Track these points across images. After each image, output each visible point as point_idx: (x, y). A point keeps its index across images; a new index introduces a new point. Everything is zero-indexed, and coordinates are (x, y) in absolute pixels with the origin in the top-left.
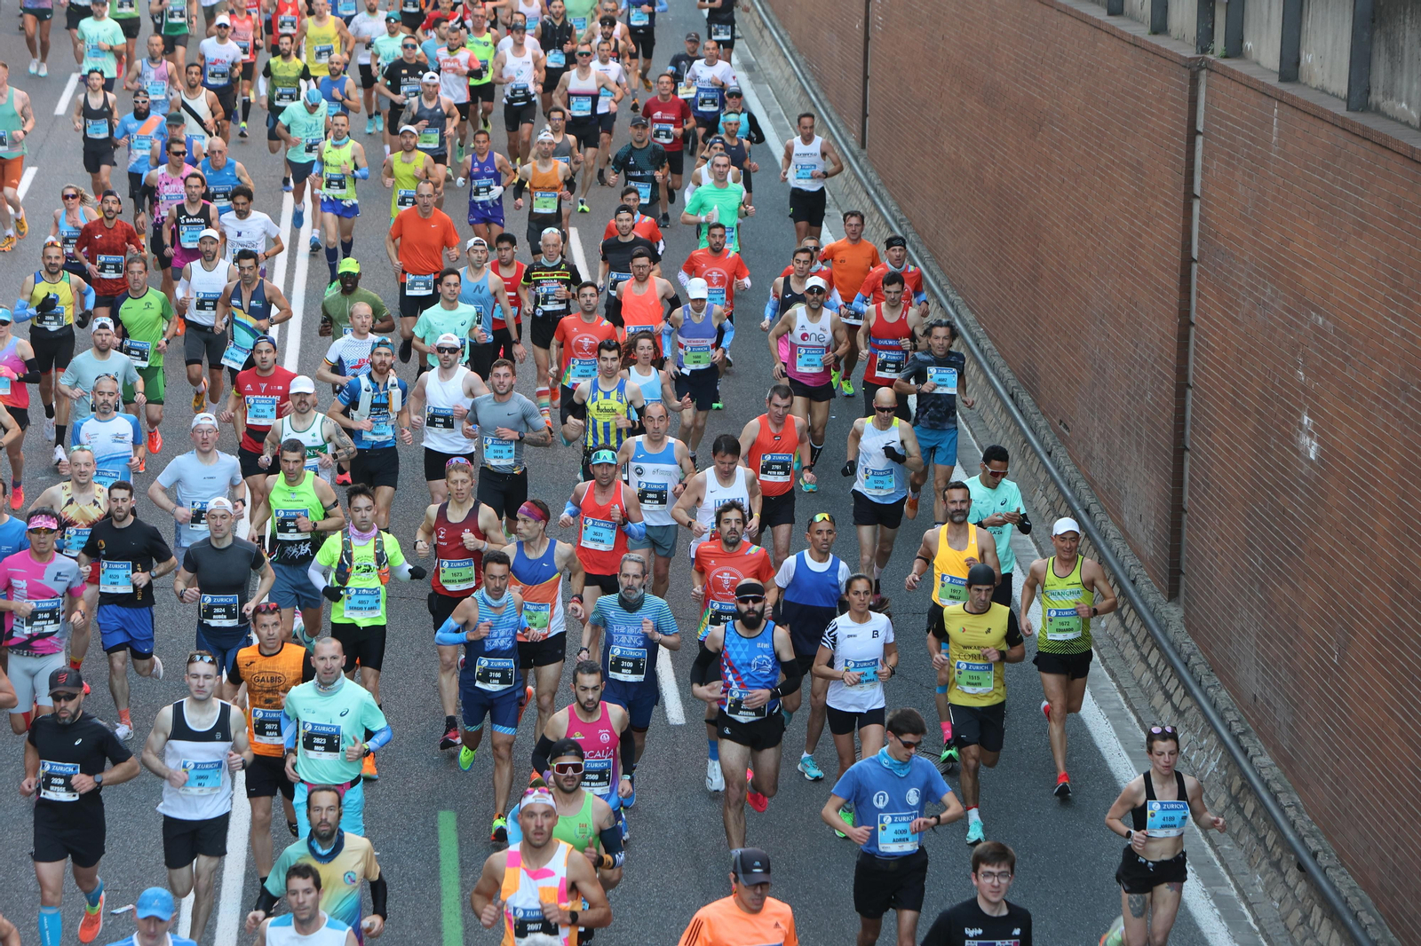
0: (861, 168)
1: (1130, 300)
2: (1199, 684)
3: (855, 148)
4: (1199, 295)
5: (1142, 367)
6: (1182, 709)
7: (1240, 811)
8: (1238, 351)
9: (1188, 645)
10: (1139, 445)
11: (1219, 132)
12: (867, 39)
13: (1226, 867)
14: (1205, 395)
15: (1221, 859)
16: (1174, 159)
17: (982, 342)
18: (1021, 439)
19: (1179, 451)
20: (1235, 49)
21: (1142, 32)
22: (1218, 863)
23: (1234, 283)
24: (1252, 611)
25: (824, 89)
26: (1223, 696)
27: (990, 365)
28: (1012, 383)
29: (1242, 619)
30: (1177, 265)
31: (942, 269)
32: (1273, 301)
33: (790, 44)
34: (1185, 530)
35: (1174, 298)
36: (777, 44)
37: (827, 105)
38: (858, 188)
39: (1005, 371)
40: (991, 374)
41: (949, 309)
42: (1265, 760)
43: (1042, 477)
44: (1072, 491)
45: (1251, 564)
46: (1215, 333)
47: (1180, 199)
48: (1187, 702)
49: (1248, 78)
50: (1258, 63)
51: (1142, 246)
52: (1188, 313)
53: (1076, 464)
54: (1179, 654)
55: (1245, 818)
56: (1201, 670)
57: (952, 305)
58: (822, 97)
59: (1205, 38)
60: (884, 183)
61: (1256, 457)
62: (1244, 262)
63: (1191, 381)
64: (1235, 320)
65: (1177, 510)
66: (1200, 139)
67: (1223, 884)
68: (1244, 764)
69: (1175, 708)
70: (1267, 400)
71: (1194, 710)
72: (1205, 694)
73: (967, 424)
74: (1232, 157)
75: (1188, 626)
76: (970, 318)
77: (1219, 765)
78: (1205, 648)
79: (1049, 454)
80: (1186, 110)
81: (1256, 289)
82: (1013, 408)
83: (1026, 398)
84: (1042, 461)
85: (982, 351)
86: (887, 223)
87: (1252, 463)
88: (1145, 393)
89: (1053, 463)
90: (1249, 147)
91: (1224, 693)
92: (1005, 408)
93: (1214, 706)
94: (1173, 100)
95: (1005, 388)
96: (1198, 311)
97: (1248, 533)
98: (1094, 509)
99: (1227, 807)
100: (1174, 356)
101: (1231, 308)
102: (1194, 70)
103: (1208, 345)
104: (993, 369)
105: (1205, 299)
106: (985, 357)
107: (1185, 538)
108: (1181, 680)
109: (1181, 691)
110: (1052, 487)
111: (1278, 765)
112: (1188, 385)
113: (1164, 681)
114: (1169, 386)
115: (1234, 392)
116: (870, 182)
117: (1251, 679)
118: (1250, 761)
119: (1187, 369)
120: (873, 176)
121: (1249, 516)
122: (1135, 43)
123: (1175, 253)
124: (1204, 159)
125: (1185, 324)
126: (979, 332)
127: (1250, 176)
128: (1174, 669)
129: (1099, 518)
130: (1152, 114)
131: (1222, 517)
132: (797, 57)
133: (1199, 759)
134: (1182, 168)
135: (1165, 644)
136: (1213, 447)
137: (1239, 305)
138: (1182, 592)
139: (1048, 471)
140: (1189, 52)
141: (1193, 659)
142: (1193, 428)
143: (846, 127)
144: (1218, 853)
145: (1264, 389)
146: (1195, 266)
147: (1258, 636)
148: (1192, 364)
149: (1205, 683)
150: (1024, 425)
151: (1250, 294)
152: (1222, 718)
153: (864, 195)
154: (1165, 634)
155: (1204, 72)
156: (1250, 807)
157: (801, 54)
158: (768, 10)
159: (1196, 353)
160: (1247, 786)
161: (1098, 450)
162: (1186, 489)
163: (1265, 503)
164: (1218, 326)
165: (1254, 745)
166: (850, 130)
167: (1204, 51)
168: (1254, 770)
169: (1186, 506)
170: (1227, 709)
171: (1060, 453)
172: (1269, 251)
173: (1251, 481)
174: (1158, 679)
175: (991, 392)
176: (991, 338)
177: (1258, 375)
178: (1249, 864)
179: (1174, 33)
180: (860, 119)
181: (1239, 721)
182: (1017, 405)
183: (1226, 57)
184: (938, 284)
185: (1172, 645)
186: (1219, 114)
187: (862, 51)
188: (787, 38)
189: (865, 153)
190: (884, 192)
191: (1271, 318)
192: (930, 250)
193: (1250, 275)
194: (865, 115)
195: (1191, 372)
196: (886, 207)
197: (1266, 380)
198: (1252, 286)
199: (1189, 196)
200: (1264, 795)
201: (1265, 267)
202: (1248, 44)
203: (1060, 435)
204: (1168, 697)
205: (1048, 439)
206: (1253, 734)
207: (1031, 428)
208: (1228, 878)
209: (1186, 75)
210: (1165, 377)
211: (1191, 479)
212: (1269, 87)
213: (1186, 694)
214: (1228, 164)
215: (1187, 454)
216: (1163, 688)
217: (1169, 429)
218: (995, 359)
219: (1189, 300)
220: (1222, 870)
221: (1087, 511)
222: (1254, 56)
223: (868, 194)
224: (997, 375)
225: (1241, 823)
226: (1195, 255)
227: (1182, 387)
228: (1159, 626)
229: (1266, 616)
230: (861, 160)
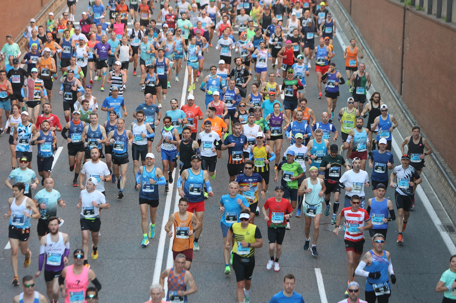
0: (400, 102)
3: (398, 94)
12: (403, 53)
17: (447, 170)
25: (386, 73)
27: (450, 178)
33: (373, 55)
36: (368, 55)
37: (387, 78)
38: (399, 110)
40: (450, 182)
41: (434, 157)
58: (385, 75)
60: (409, 108)
73: (441, 201)
76: (442, 160)
85: (447, 173)
86: (410, 123)
104: (451, 180)
106: (448, 175)
116: (403, 108)
120: (404, 105)
126: (446, 166)
132: (376, 60)
143: (394, 87)
153: (401, 112)
157: (377, 59)
158: (365, 42)
166: (396, 88)
175: (450, 189)
176: (450, 168)
180: (400, 84)
187: (401, 57)
188: (372, 53)
189: (402, 97)
190: (409, 112)
192: (426, 134)
194: (402, 82)
196: (410, 117)
218: (452, 176)
223: (403, 112)
230: (400, 99)
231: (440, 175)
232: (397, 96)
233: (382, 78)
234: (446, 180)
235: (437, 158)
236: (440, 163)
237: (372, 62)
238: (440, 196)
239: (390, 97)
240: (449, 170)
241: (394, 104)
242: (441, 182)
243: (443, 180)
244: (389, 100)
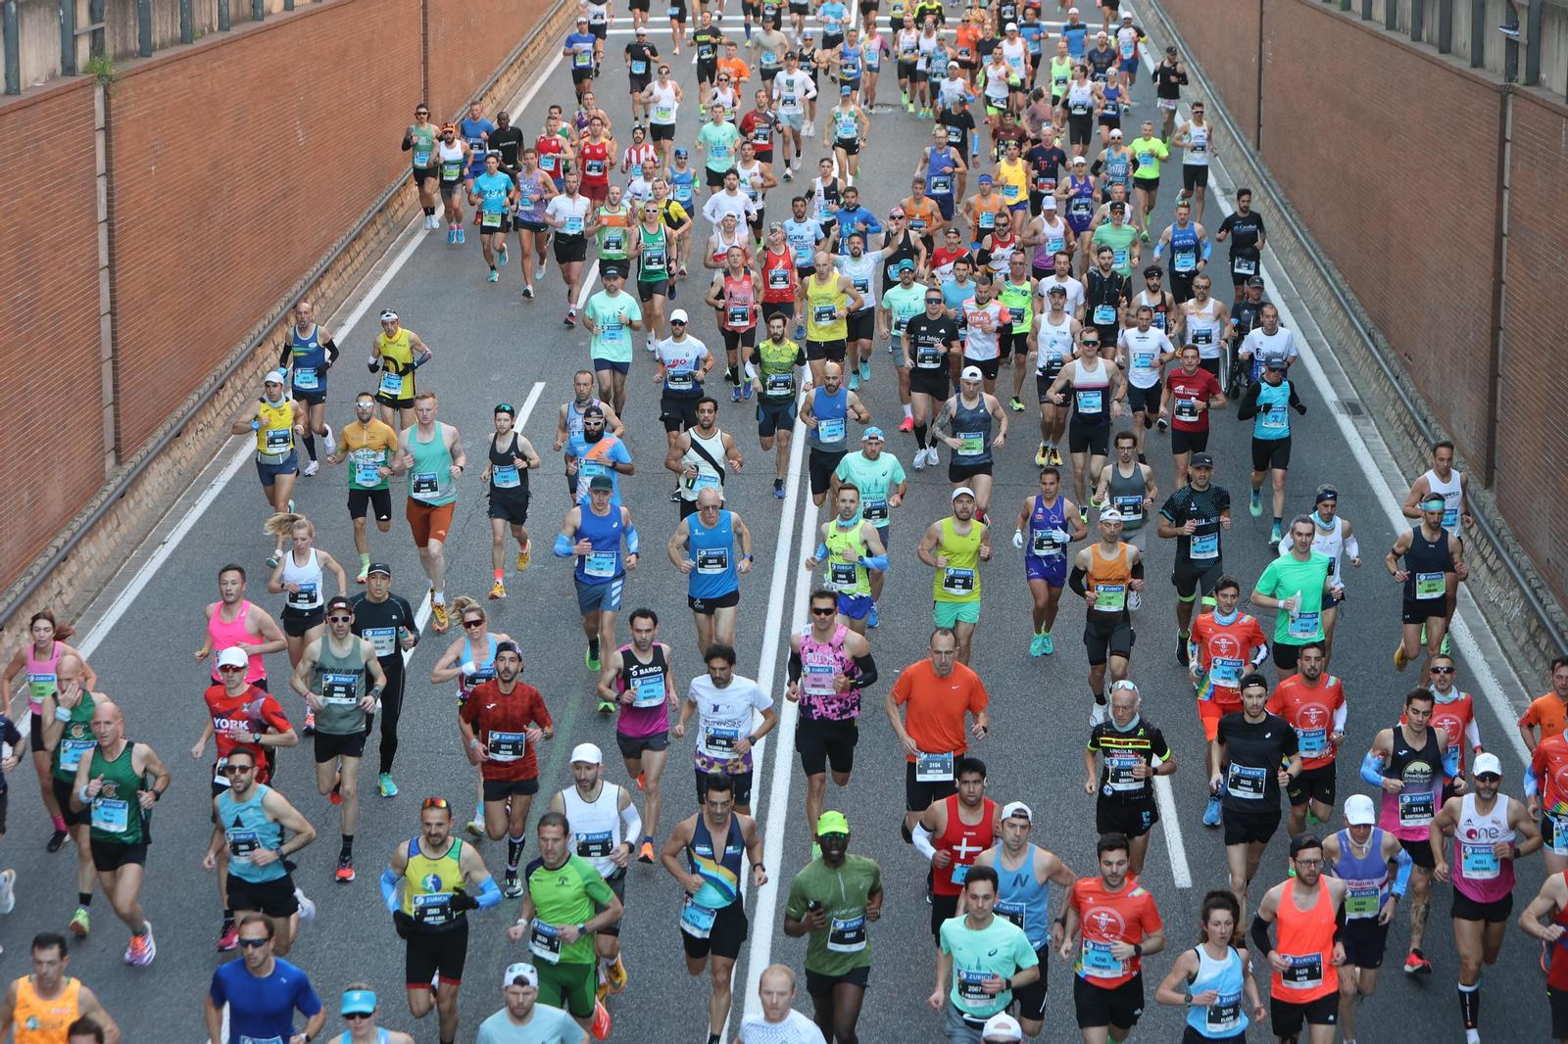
0: (1257, 165)
1: (1457, 265)
2: (1508, 550)
3: (1252, 149)
4: (1508, 261)
5: (1466, 314)
6: (1494, 568)
7: (1537, 645)
8: (1538, 303)
9: (1499, 521)
10: (1464, 372)
11: (1522, 140)
12: (1260, 69)
13: (1525, 686)
14: (1513, 336)
15: (1522, 681)
16: (1490, 160)
17: (1347, 295)
18: (1376, 367)
19: (1494, 376)
20: (1534, 79)
21: (1465, 65)
22: (1519, 683)
23: (1534, 253)
24: (1546, 496)
25: (1228, 107)
26: (1525, 560)
27: (1353, 311)
28: (1369, 326)
29: (1540, 503)
30: (1492, 238)
31: (1317, 240)
32: (1563, 265)
34: (1498, 436)
35: (1490, 262)
37: (1231, 118)
38: (1254, 180)
39: (1365, 317)
40: (1354, 318)
41: (1323, 270)
42: (1555, 607)
43: (1392, 395)
44: (1414, 406)
45: (1546, 462)
46: (1520, 289)
47: (1494, 190)
48: (1498, 564)
49: (1544, 101)
50: (1550, 90)
51: (1466, 224)
52: (1500, 274)
53: (1416, 385)
54: (1492, 529)
55: (1540, 650)
56: (1509, 540)
57: (1325, 266)
58: (1227, 112)
59: (1511, 71)
60: (1274, 176)
61: (1550, 382)
62: (1542, 237)
63: (1502, 325)
64: (1534, 280)
65: (1492, 421)
66: (1508, 146)
67: (1523, 699)
68: (1540, 610)
69: (1490, 568)
70: (1559, 340)
71: (1503, 569)
72: (1512, 558)
73: (1335, 354)
74: (1533, 159)
75: (1500, 508)
76: (1338, 276)
77: (1521, 611)
78: (1512, 524)
79: (1397, 378)
80: (1498, 123)
81: (1551, 257)
82: (1370, 344)
83: (1379, 337)
84: (1392, 384)
85: (1347, 301)
86: (1276, 205)
87: (1547, 386)
88: (1468, 334)
89: (1400, 385)
90: (1544, 151)
91: (1525, 557)
92: (1364, 343)
93: (1518, 567)
94: (1488, 116)
95: (1364, 329)
96: (1507, 273)
97: (1544, 439)
98: (1430, 419)
99: (1527, 642)
100: (1490, 306)
101: (1532, 271)
102: (1503, 94)
103: (1515, 298)
104: (1355, 315)
105: (1512, 263)
106: (1350, 306)
107: (1498, 442)
108: (1494, 548)
109: (1494, 556)
110: (1399, 403)
111: (1565, 611)
112: (1500, 328)
113: (1481, 548)
114: (1486, 328)
115: (1534, 333)
116: (1263, 175)
117: (1546, 548)
118: (1544, 608)
119: (1499, 315)
120: (1265, 170)
121: (1545, 426)
122: (1460, 74)
123: (1490, 230)
124: (1511, 160)
125: (1498, 283)
126: (1345, 287)
127: (1546, 173)
128: (1489, 539)
129: (1434, 426)
130: (1473, 127)
131: (1525, 426)
132: (1209, 82)
133: (1506, 606)
134: (1495, 166)
135: (1483, 521)
136: (1518, 373)
137: (1538, 269)
138: (1495, 482)
139: (1396, 391)
140: (1500, 81)
141: (1503, 532)
142: (1504, 360)
143: (1245, 134)
144: (1519, 676)
145: (1557, 331)
146: (1505, 239)
147: (1551, 516)
148: (1503, 312)
149: (1512, 550)
150: (1378, 357)
151: (1547, 261)
152: (1524, 576)
154: (1482, 512)
155: (1511, 96)
156: (1543, 642)
158: (1187, 48)
159: (1506, 304)
160: (1542, 627)
161: (1434, 375)
162: (1499, 405)
163: (1557, 416)
164: (1522, 284)
165: (1548, 596)
166: (1248, 137)
167: (1511, 80)
168: (1547, 614)
169: (1498, 418)
170: (1527, 569)
171: (1405, 378)
172: (1559, 228)
173: (1547, 400)
174: (1477, 547)
176: (1354, 291)
177: (1552, 320)
178: (1542, 684)
179: (1489, 67)
180: (1256, 128)
181: (1537, 578)
182: (1373, 341)
183: (1526, 85)
184: (1315, 251)
185: (1488, 521)
186: (1522, 127)
187: (1257, 77)
188: (1201, 69)
189: (1260, 153)
190: (1274, 182)
191: (1561, 278)
192: (1308, 226)
193: (1545, 246)
194: (1259, 126)
195: (1503, 318)
197: (1558, 325)
198: (1547, 254)
199: (1501, 187)
200: (1555, 633)
201: (1557, 241)
202: (1543, 76)
203: (1405, 364)
204: (1485, 560)
205: (1397, 368)
206: (1547, 588)
207: (1383, 359)
208: (1526, 695)
209: (1498, 97)
210: (1483, 322)
211: (1502, 397)
212: (1559, 107)
213: (1497, 558)
214: (1530, 164)
215: (1500, 379)
216: (1480, 553)
217: (1486, 360)
218: (1357, 307)
219: (1501, 265)
220: (1522, 688)
221: (1425, 421)
222: (1548, 84)
223: (1262, 184)
224: (1358, 319)
225: (1537, 654)
226: (1505, 231)
227: (1496, 329)
228: (1478, 507)
229: (1557, 501)
230: (1257, 159)
231: (1334, 304)
232: (1250, 153)
233: (1222, 118)
234: (1346, 313)
235: (1328, 272)
236: (1335, 282)
237: (1202, 87)
238: (1335, 346)
239: (1238, 154)
240: (1351, 296)
241: (1246, 167)
242: (1336, 318)
243: (1341, 314)
244: (1236, 160)
